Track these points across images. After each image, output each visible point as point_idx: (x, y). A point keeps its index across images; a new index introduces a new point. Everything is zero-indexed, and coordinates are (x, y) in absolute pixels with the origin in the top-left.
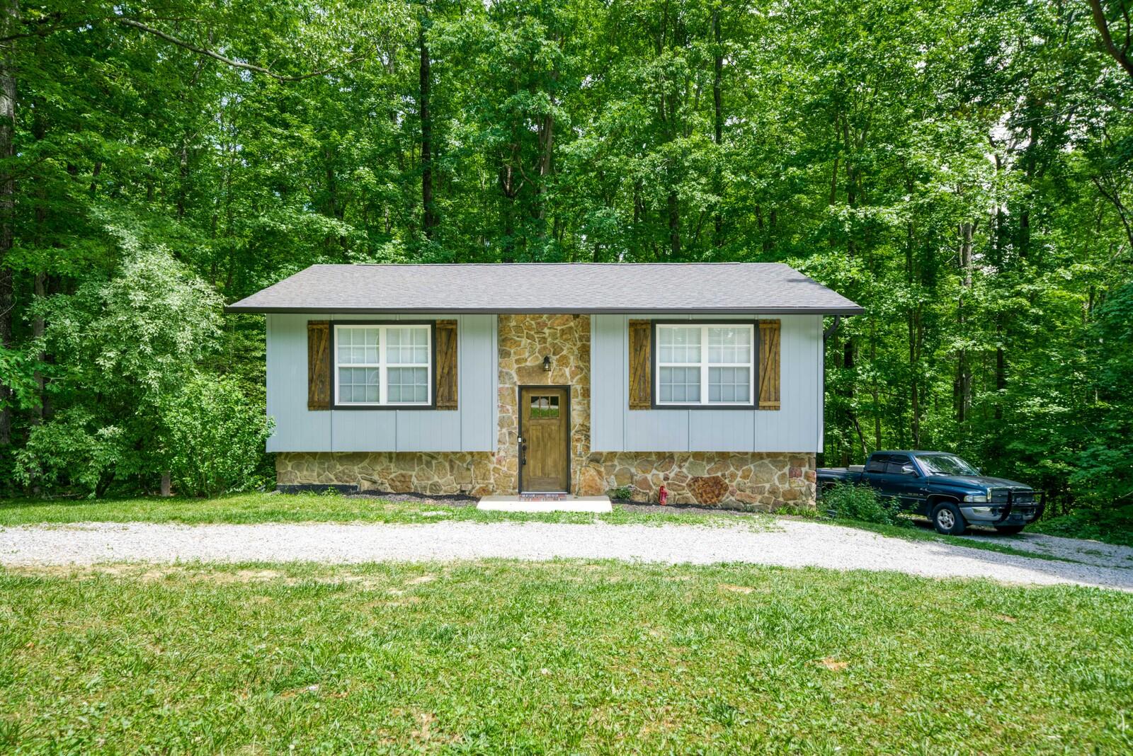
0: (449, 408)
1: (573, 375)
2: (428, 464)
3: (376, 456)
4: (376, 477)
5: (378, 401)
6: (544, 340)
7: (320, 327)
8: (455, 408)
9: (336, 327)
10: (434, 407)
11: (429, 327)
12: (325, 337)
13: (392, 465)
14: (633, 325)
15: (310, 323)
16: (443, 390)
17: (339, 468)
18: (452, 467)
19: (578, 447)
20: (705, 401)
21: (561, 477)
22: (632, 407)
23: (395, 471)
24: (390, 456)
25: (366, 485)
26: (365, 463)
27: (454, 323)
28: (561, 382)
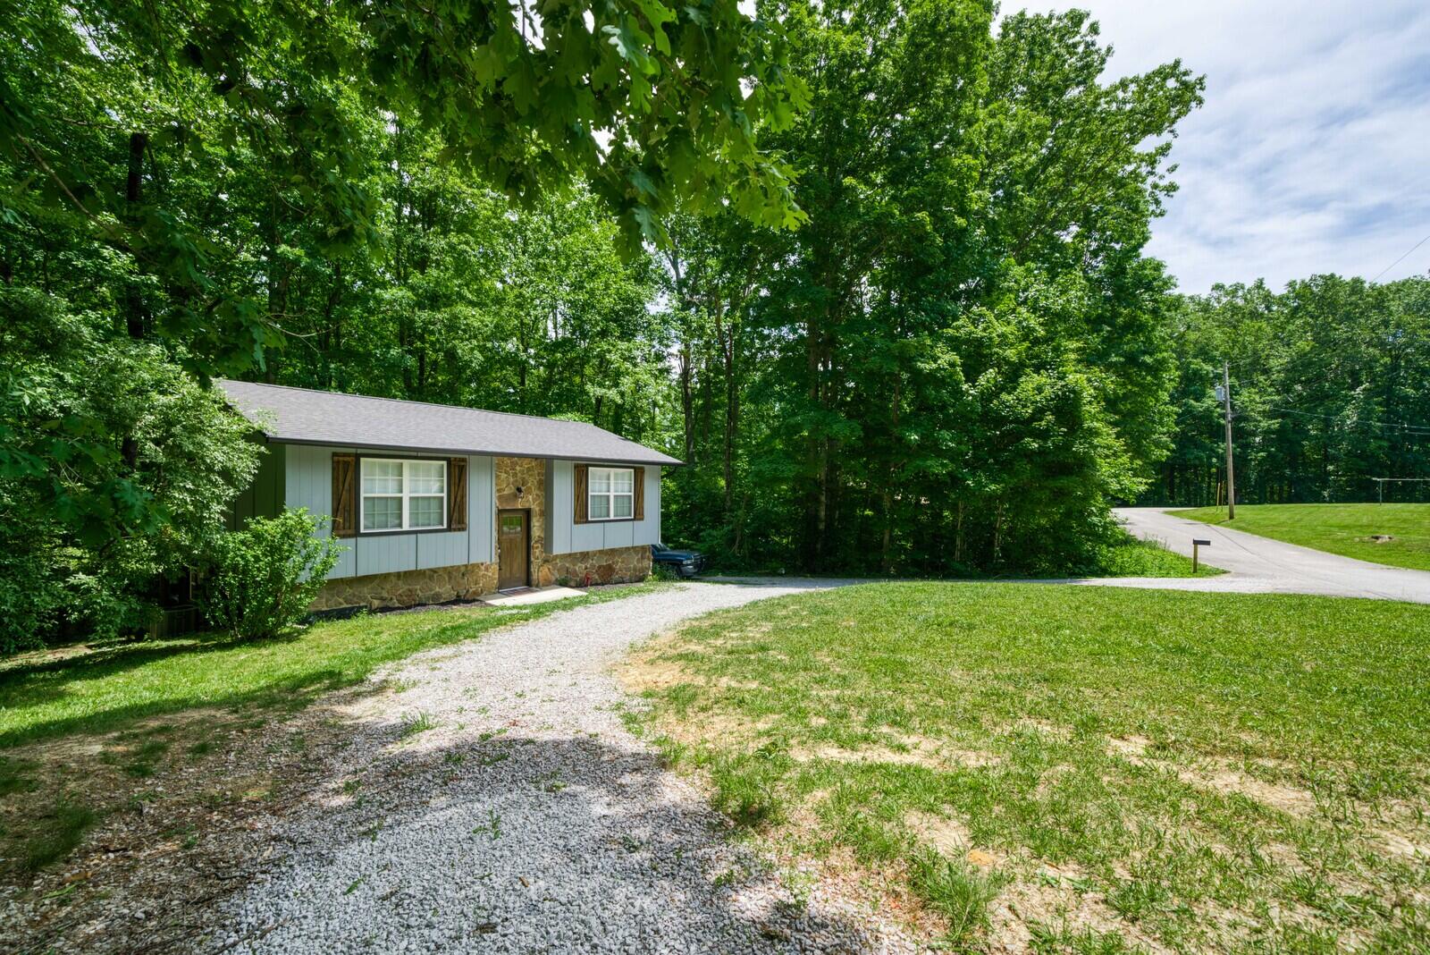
0: (459, 530)
1: (534, 500)
2: (431, 578)
3: (386, 576)
4: (385, 595)
5: (400, 525)
6: (515, 475)
7: (346, 459)
8: (463, 529)
9: (362, 460)
10: (449, 529)
11: (445, 463)
12: (351, 469)
13: (400, 583)
14: (576, 467)
15: (334, 454)
16: (456, 515)
17: (349, 591)
18: (450, 578)
19: (537, 552)
20: (612, 517)
21: (524, 576)
22: (576, 522)
23: (403, 588)
24: (398, 575)
25: (376, 603)
26: (375, 584)
27: (464, 460)
28: (527, 506)
